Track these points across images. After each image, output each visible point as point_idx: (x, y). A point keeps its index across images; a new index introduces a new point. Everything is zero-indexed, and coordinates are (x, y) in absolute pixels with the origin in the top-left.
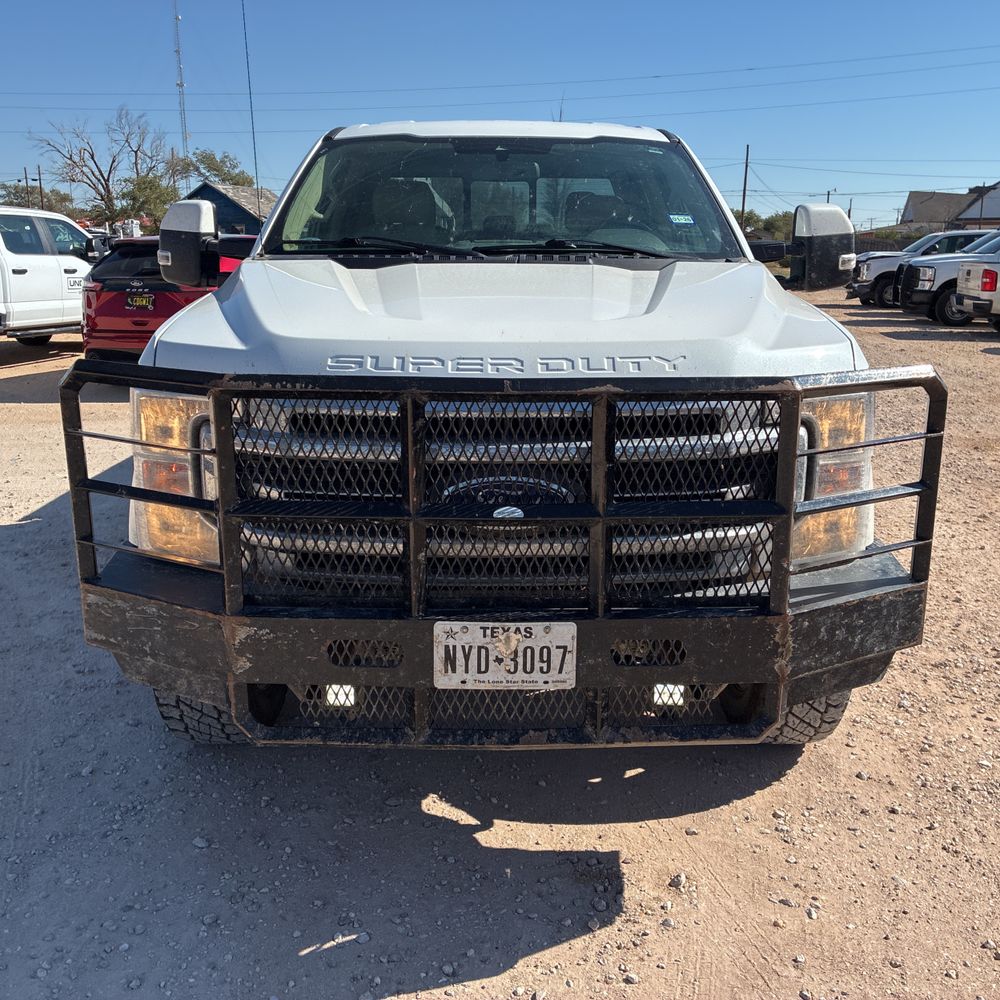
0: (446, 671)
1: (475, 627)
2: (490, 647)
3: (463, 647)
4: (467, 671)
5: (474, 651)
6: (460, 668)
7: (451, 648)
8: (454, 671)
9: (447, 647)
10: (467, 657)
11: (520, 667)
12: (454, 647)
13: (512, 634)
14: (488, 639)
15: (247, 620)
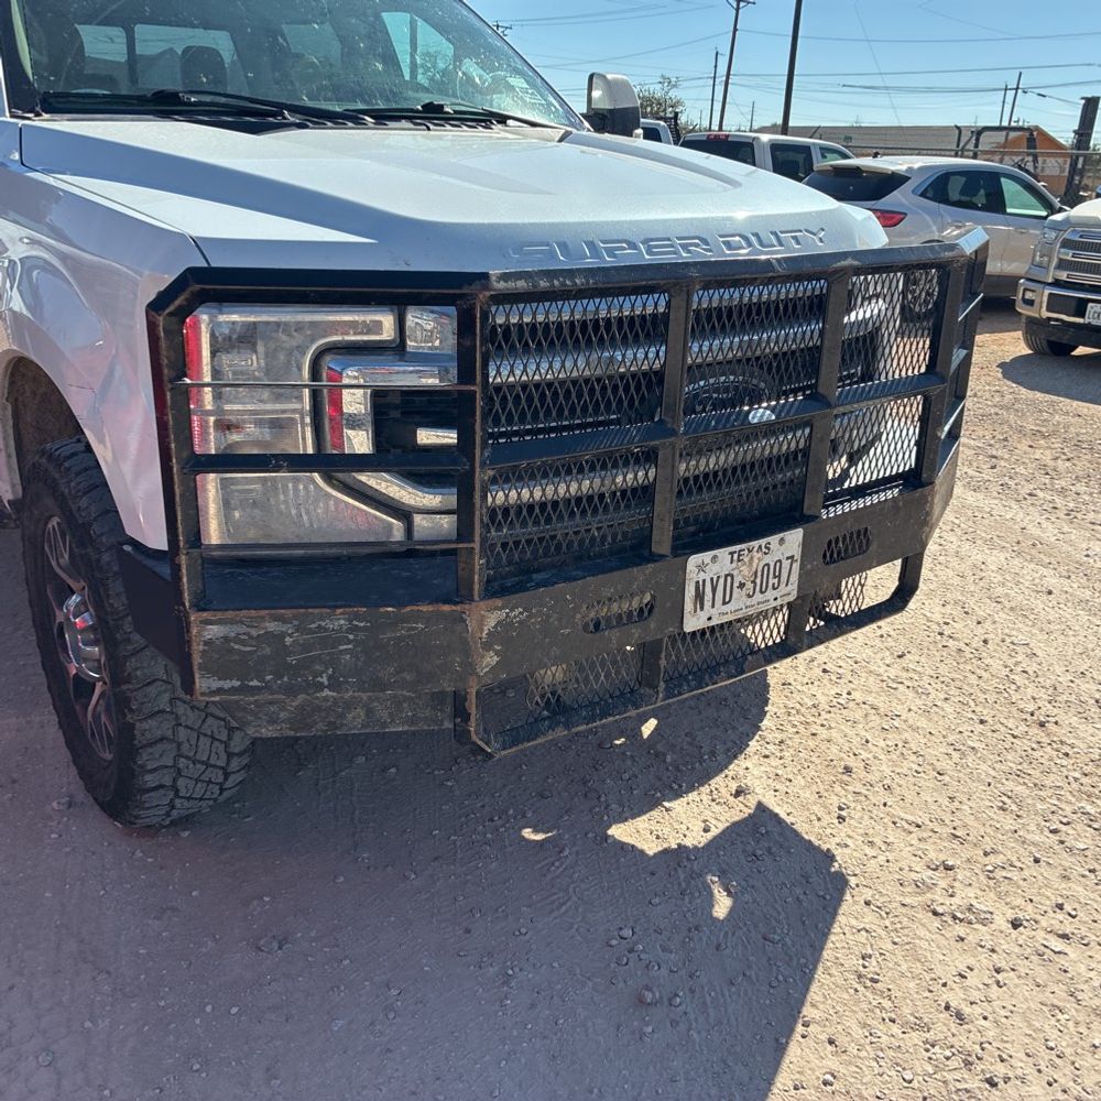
0: (695, 611)
1: (723, 553)
2: (735, 573)
3: (712, 579)
4: (713, 606)
5: (722, 581)
6: (708, 604)
7: (701, 583)
8: (702, 609)
9: (698, 582)
10: (714, 590)
11: (758, 588)
12: (704, 581)
13: (755, 554)
14: (734, 565)
15: (499, 602)
